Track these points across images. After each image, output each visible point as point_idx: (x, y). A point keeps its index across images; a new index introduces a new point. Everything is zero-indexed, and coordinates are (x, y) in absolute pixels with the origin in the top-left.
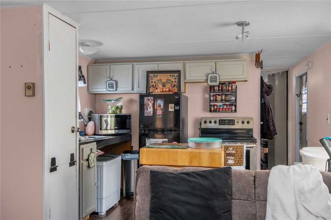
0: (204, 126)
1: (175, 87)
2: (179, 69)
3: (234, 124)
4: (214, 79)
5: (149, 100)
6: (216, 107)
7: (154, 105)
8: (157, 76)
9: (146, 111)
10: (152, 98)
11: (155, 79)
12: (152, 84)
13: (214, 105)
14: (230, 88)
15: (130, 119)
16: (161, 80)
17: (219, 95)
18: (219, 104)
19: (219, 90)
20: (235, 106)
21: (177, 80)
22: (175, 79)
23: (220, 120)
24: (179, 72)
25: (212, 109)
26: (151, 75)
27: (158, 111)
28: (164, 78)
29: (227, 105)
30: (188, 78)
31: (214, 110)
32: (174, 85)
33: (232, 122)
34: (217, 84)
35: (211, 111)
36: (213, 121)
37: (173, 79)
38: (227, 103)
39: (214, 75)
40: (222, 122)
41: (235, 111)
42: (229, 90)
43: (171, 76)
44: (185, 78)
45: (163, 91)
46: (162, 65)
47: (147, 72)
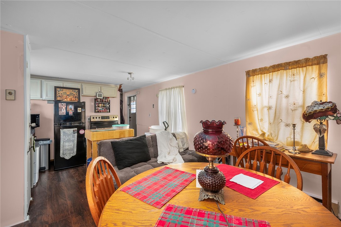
0: (92, 120)
1: (76, 98)
2: (79, 88)
3: (109, 119)
4: (100, 95)
5: (62, 105)
6: (98, 110)
7: (66, 108)
8: (63, 90)
9: (60, 112)
10: (65, 104)
11: (61, 92)
12: (59, 95)
13: (97, 109)
14: (106, 101)
15: (38, 117)
16: (66, 93)
17: (100, 104)
18: (100, 108)
19: (100, 101)
20: (109, 109)
21: (77, 94)
22: (76, 93)
23: (101, 117)
25: (96, 111)
26: (58, 89)
28: (68, 92)
29: (104, 109)
30: (85, 93)
31: (97, 112)
32: (76, 97)
33: (108, 117)
34: (102, 98)
36: (98, 117)
37: (75, 93)
38: (104, 108)
39: (100, 93)
40: (103, 118)
41: (109, 112)
42: (105, 101)
43: (73, 91)
44: (82, 93)
45: (71, 100)
46: (66, 84)
47: (55, 87)
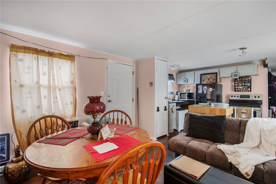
0: (231, 98)
1: (214, 80)
2: (217, 72)
3: (249, 98)
4: (236, 75)
5: (200, 86)
6: (238, 89)
7: (202, 88)
8: (205, 76)
9: (199, 91)
10: (202, 85)
11: (204, 77)
12: (203, 80)
13: (238, 88)
14: (247, 79)
15: (193, 94)
16: (207, 77)
17: (240, 83)
18: (240, 87)
19: (240, 80)
20: (251, 88)
21: (215, 77)
22: (214, 76)
23: (240, 96)
24: (216, 73)
25: (237, 90)
26: (202, 76)
27: (204, 91)
28: (209, 76)
29: (245, 88)
30: (221, 76)
31: (237, 91)
32: (214, 79)
33: (249, 96)
34: (238, 77)
35: (235, 91)
36: (236, 96)
37: (214, 77)
38: (246, 87)
39: (236, 73)
40: (242, 96)
41: (251, 91)
42: (246, 80)
43: (212, 75)
44: (220, 76)
45: (207, 82)
46: (208, 71)
47: (201, 74)
